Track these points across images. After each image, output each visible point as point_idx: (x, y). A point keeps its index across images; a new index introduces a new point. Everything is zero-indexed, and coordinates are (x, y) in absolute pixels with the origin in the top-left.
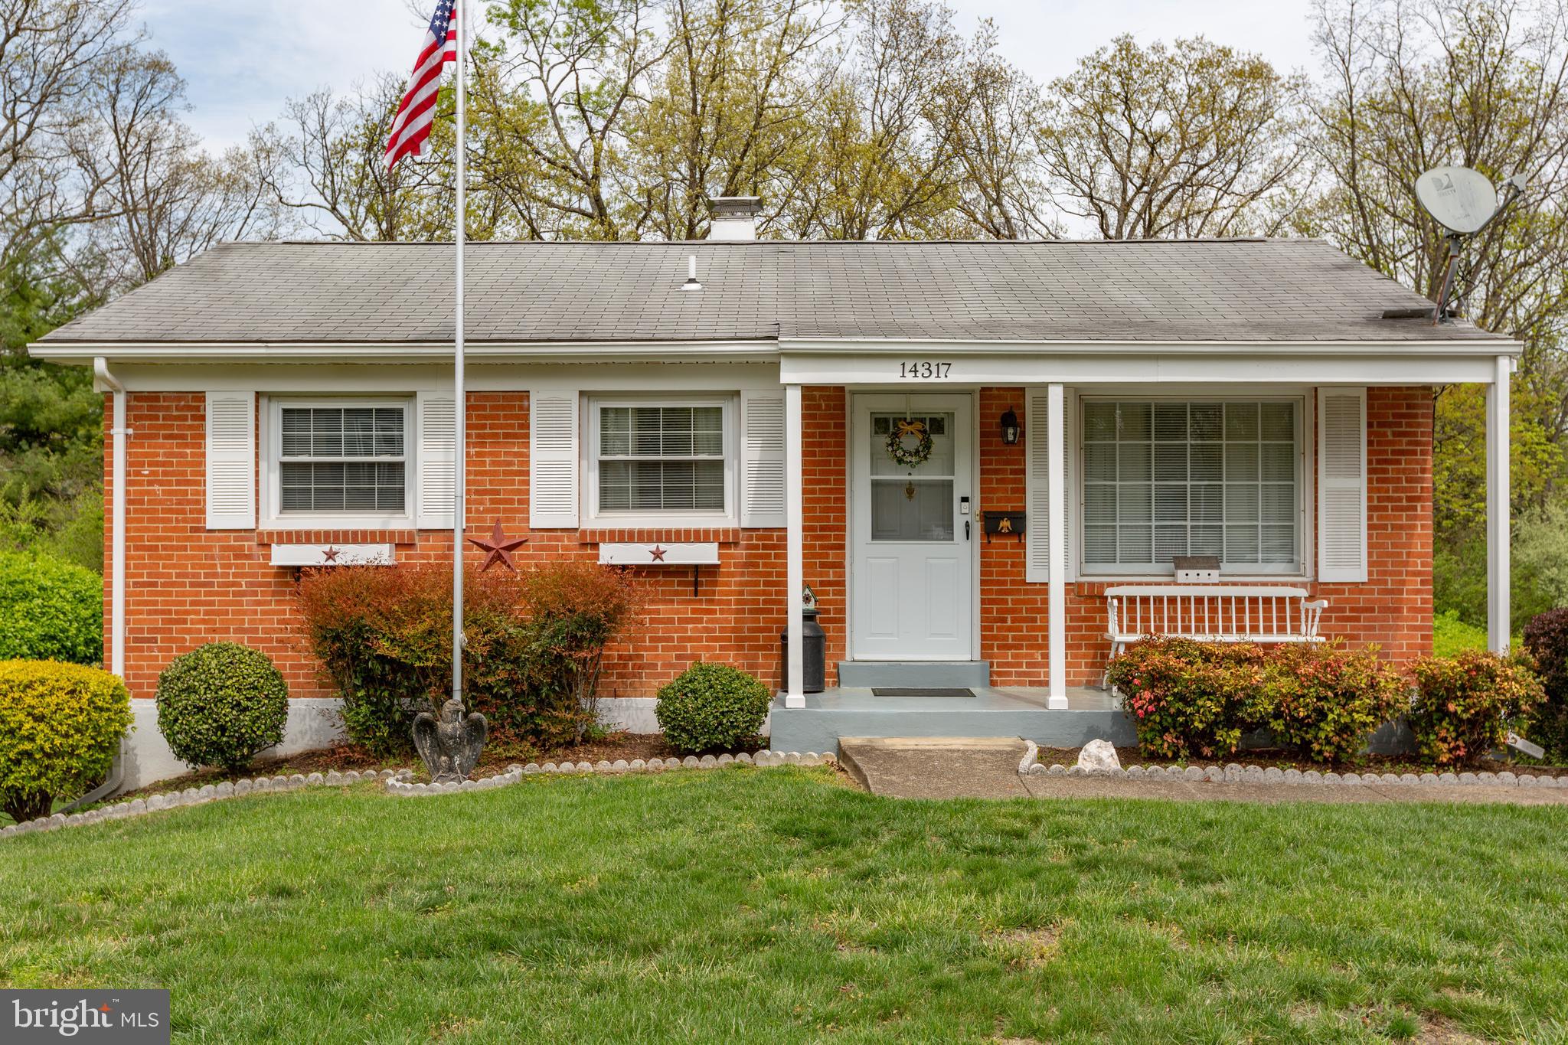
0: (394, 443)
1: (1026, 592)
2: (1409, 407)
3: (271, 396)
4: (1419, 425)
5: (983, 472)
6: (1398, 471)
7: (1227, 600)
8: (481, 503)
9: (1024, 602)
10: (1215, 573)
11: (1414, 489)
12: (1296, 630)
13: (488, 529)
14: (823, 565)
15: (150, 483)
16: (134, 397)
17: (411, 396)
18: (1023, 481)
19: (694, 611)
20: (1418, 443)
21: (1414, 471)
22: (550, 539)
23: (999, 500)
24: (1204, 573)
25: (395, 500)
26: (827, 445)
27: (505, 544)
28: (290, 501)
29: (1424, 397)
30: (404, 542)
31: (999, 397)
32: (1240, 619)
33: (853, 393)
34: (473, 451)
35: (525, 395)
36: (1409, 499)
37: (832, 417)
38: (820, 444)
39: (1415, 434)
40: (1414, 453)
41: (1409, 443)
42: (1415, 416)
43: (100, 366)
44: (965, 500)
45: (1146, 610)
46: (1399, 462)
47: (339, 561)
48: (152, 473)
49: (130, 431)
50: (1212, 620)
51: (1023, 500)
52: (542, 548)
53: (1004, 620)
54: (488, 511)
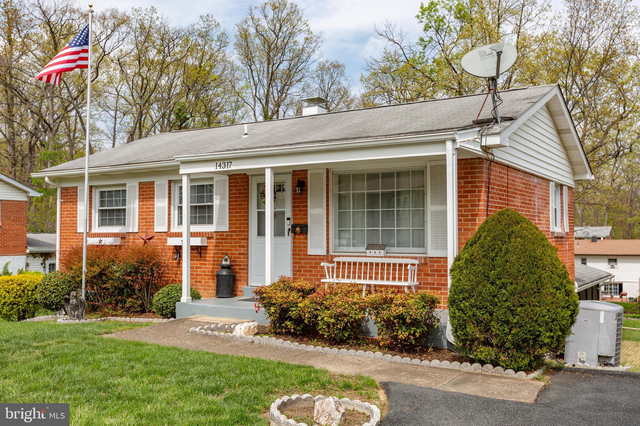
0: (124, 202)
1: (309, 259)
2: (472, 168)
3: (97, 187)
4: (477, 177)
5: (294, 207)
6: (467, 201)
7: (389, 265)
8: (142, 223)
9: (308, 263)
10: (382, 251)
11: (474, 210)
13: (144, 232)
14: (240, 246)
15: (66, 217)
16: (63, 189)
17: (125, 185)
18: (307, 210)
19: (200, 264)
20: (476, 187)
21: (475, 201)
22: (161, 236)
23: (299, 219)
24: (377, 251)
25: (121, 221)
26: (241, 197)
27: (148, 237)
28: (102, 223)
29: (479, 163)
30: (123, 237)
31: (299, 174)
32: (394, 274)
33: (252, 176)
34: (141, 204)
35: (153, 183)
36: (472, 215)
37: (242, 186)
38: (239, 197)
39: (475, 182)
40: (475, 192)
41: (472, 187)
42: (475, 173)
43: (47, 179)
44: (288, 219)
45: (355, 269)
46: (467, 197)
47: (103, 243)
48: (67, 214)
49: (62, 200)
50: (382, 274)
51: (307, 219)
52: (158, 239)
53: (300, 271)
54: (144, 226)
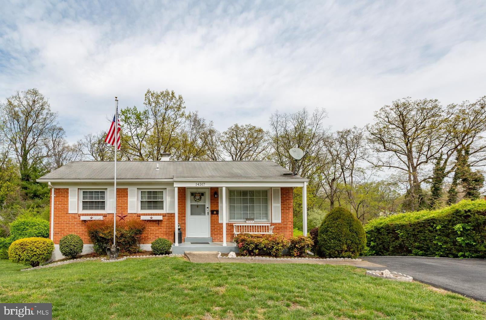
0: (103, 198)
1: (219, 225)
2: (288, 191)
3: (81, 189)
4: (290, 194)
5: (211, 203)
6: (287, 203)
7: (255, 226)
8: (119, 208)
9: (218, 226)
10: (253, 221)
11: (289, 206)
12: (268, 232)
13: (120, 213)
14: (181, 220)
15: (58, 205)
16: (56, 189)
17: (106, 189)
18: (218, 205)
19: (158, 228)
20: (290, 198)
21: (289, 203)
22: (132, 215)
23: (214, 208)
24: (251, 221)
25: (103, 208)
26: (182, 198)
27: (123, 216)
28: (84, 208)
29: (291, 189)
30: (105, 216)
31: (213, 189)
32: (258, 230)
33: (187, 188)
34: (117, 199)
35: (127, 189)
36: (288, 208)
37: (183, 193)
38: (181, 198)
39: (289, 196)
40: (289, 199)
41: (288, 198)
42: (289, 193)
43: (49, 183)
44: (208, 208)
45: (241, 228)
46: (286, 201)
47: (93, 219)
48: (59, 203)
49: (55, 195)
50: (253, 230)
51: (218, 208)
52: (130, 217)
53: (215, 230)
54: (120, 210)
